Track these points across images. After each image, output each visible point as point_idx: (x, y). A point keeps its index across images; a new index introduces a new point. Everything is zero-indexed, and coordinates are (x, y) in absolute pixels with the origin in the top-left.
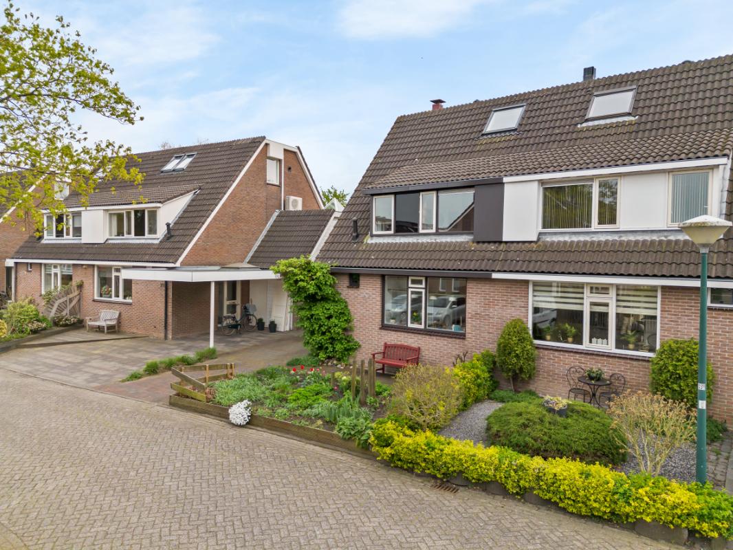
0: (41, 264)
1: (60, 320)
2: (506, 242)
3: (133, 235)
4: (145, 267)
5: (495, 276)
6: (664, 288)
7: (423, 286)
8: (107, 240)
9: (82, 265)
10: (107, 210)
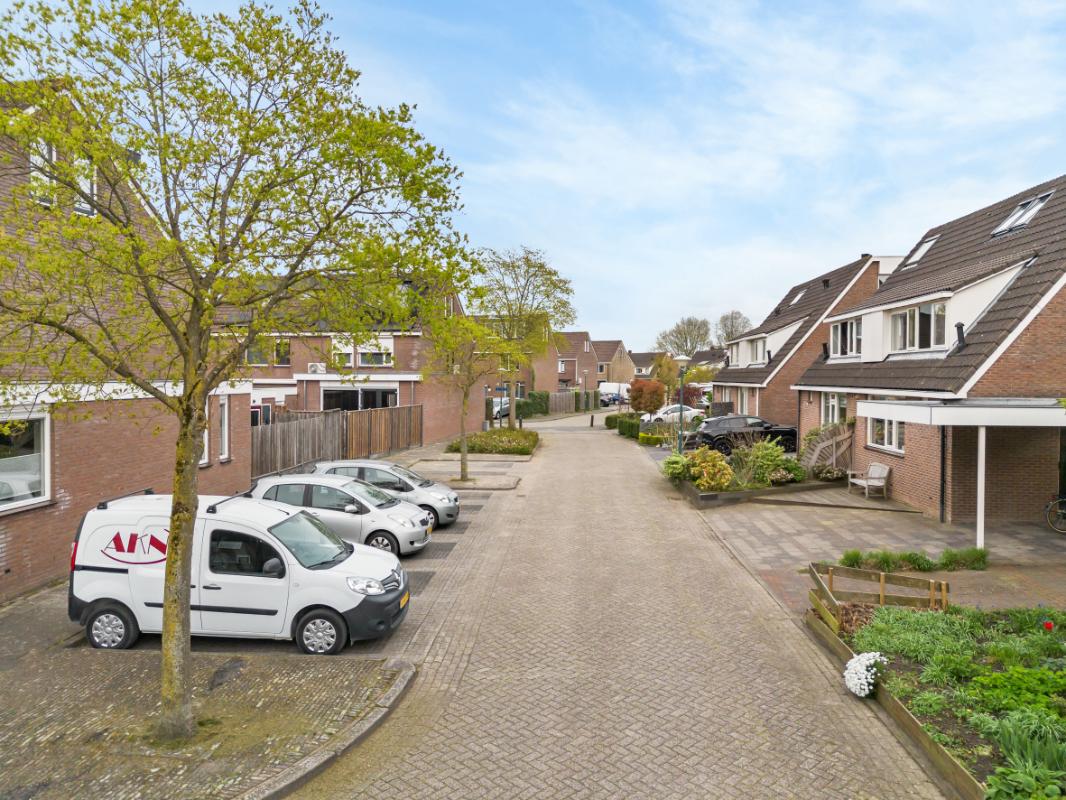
0: (820, 392)
1: (820, 472)
3: (916, 348)
4: (920, 399)
8: (887, 357)
9: (855, 394)
10: (890, 310)
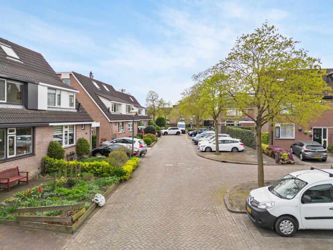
2: (39, 110)
5: (50, 124)
6: (76, 125)
7: (15, 133)
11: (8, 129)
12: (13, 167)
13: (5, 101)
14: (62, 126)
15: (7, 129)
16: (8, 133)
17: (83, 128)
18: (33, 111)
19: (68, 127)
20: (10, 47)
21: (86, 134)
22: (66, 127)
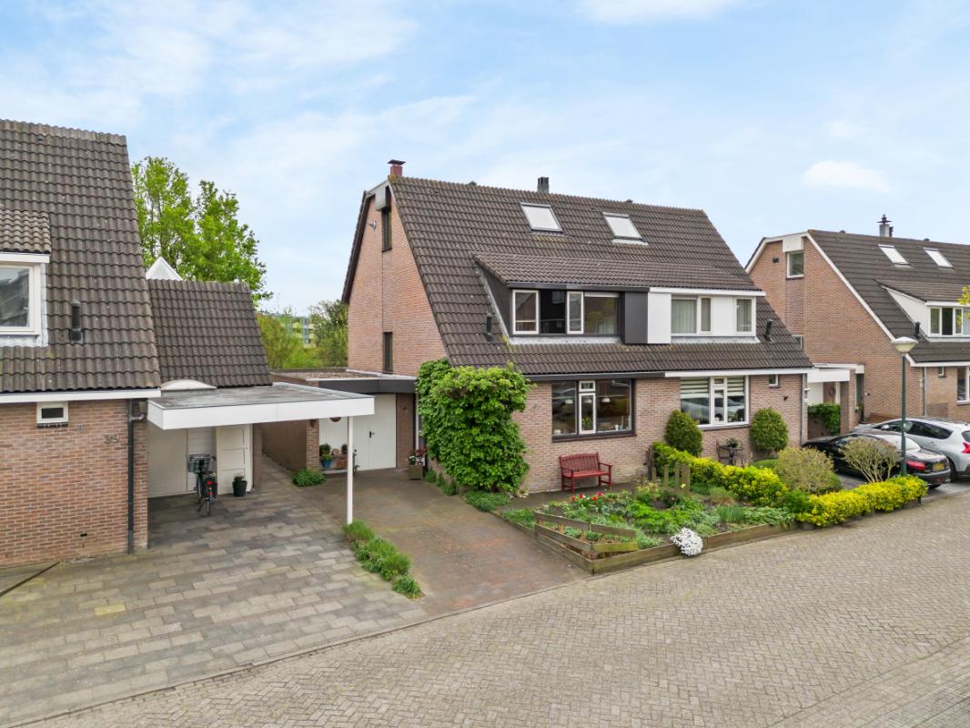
5: (668, 375)
7: (594, 389)
11: (580, 383)
12: (589, 452)
13: (582, 332)
14: (708, 379)
15: (577, 382)
16: (581, 390)
17: (776, 384)
18: (636, 348)
19: (726, 381)
20: (627, 216)
21: (785, 398)
22: (720, 380)
